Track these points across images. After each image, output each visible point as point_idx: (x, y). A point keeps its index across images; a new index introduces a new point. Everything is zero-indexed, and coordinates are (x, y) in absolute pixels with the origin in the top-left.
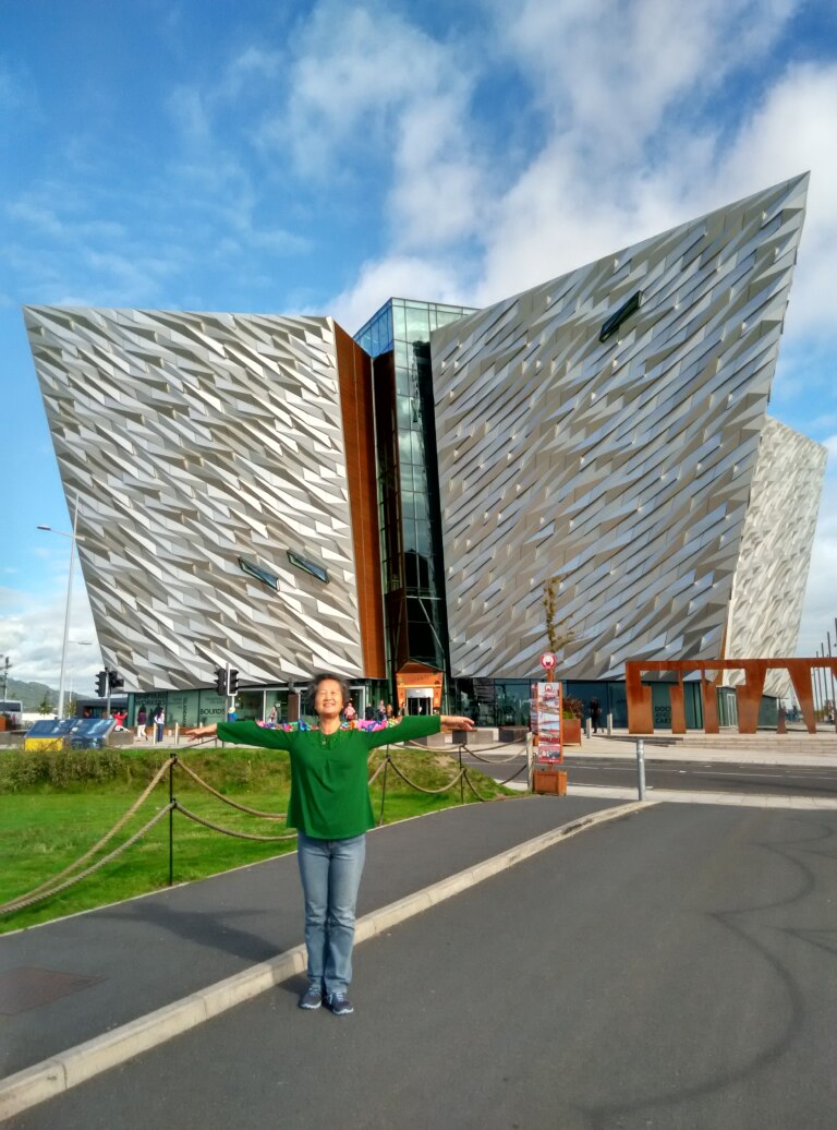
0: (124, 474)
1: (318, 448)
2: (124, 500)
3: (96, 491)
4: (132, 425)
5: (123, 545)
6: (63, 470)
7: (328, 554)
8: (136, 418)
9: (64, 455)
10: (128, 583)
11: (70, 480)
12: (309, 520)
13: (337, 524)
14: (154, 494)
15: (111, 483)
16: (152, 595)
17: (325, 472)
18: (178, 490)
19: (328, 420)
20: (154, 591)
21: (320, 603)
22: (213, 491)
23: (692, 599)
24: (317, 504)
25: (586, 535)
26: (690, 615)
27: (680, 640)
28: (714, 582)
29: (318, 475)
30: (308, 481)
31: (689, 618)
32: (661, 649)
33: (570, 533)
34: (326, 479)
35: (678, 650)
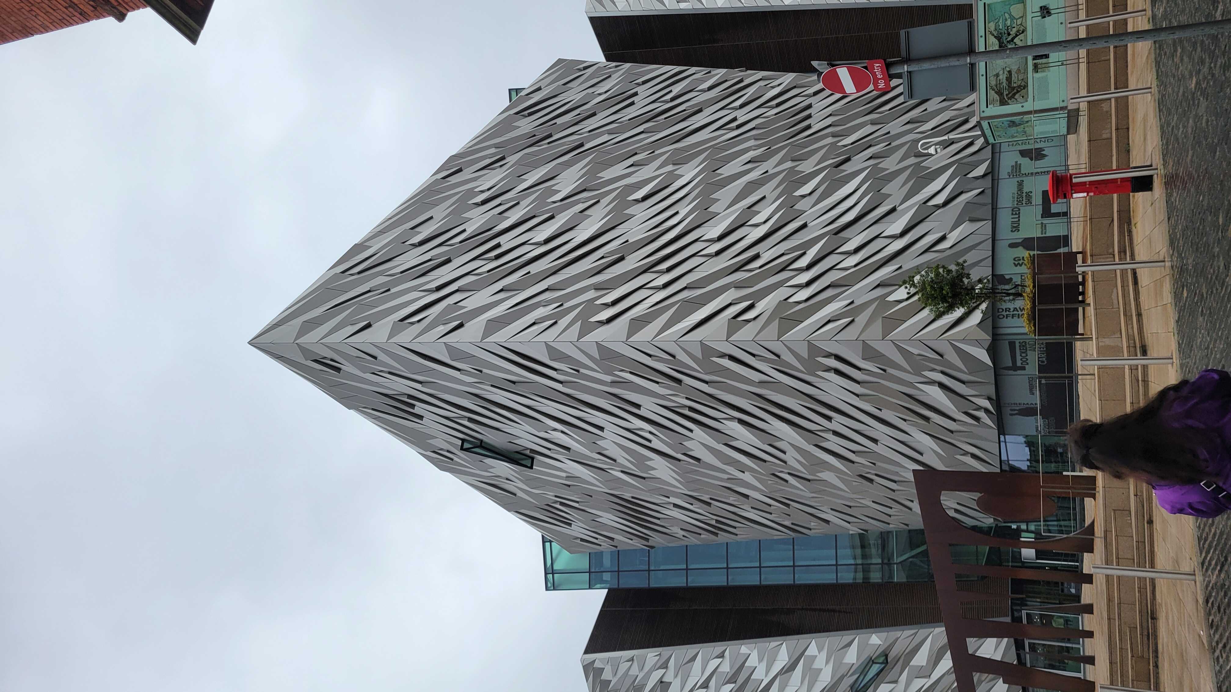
1: (726, 668)
7: (852, 657)
12: (812, 675)
13: (812, 650)
17: (753, 661)
19: (693, 659)
21: (913, 663)
23: (859, 369)
24: (791, 668)
25: (784, 453)
26: (884, 370)
27: (926, 373)
28: (829, 355)
29: (756, 667)
30: (766, 676)
31: (890, 371)
32: (942, 386)
33: (785, 462)
34: (760, 660)
35: (941, 375)
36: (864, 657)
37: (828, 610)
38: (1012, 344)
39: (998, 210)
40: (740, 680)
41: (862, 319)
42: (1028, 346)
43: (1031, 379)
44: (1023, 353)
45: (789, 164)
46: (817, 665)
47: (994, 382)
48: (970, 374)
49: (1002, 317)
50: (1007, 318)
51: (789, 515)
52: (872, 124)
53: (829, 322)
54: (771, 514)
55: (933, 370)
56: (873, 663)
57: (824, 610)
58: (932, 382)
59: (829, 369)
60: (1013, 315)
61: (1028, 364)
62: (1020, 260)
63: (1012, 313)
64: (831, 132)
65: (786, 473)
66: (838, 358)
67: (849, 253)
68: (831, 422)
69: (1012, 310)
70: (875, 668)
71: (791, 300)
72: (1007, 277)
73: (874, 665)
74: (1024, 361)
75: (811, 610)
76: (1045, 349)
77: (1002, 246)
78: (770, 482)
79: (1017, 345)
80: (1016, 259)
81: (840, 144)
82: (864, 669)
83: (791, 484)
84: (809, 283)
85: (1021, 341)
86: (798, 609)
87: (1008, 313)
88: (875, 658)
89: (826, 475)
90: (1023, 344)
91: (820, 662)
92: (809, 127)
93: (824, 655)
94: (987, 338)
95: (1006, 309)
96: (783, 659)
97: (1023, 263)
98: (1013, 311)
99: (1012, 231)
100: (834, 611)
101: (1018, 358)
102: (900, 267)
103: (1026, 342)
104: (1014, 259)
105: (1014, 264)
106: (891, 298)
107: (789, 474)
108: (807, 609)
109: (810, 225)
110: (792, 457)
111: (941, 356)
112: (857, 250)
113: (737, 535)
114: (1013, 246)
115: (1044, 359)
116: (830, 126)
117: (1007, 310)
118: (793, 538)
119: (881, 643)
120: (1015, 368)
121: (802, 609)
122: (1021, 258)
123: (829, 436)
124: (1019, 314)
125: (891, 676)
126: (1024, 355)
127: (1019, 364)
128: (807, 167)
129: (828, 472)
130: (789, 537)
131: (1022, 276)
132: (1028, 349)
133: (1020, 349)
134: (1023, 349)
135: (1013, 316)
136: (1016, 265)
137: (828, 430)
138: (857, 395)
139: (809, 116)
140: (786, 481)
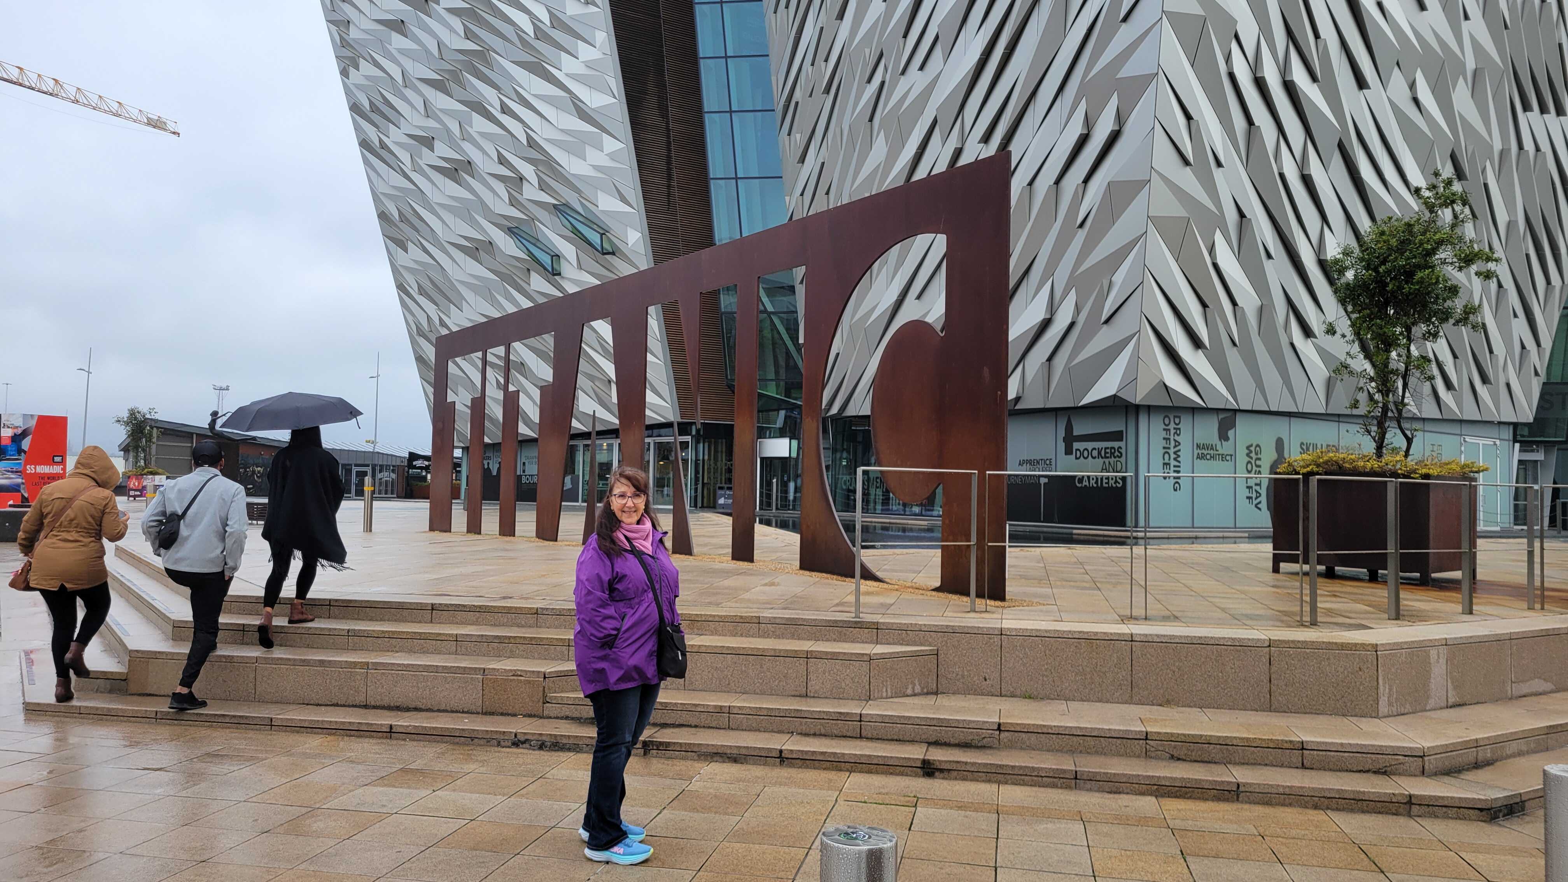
0: (401, 118)
2: (404, 156)
3: (383, 153)
4: (397, 41)
5: (417, 231)
6: (357, 128)
7: (607, 204)
8: (398, 26)
9: (355, 108)
10: (427, 285)
11: (364, 144)
12: (577, 146)
13: (611, 145)
14: (428, 142)
15: (395, 137)
16: (451, 302)
18: (448, 130)
20: (449, 293)
22: (479, 124)
23: (1086, 181)
24: (583, 114)
25: (921, 68)
26: (1081, 225)
27: (1072, 297)
28: (1121, 120)
29: (578, 59)
30: (567, 75)
31: (1081, 235)
32: (1046, 324)
33: (903, 73)
34: (588, 65)
35: (1068, 321)
36: (609, 222)
37: (669, 169)
38: (1118, 436)
39: (1337, 424)
40: (557, 35)
41: (1187, 179)
42: (1112, 460)
43: (1048, 462)
44: (1099, 453)
45: (1471, 64)
46: (591, 153)
47: (1048, 406)
48: (1068, 370)
49: (1167, 421)
50: (1164, 429)
51: (811, 96)
52: (1509, 222)
53: (1188, 117)
54: (813, 65)
55: (1078, 309)
56: (602, 235)
57: (669, 163)
58: (1052, 307)
59: (1089, 124)
60: (1169, 439)
61: (1076, 458)
62: (1256, 454)
63: (1172, 438)
64: (1509, 149)
65: (884, 76)
66: (1114, 138)
67: (1302, 165)
68: (979, 142)
69: (1177, 438)
70: (595, 238)
71: (1234, 46)
72: (1231, 433)
73: (599, 235)
74: (1082, 454)
75: (669, 143)
76: (1104, 485)
77: (1280, 427)
78: (867, 51)
79: (1116, 444)
80: (1258, 448)
81: (1488, 164)
82: (591, 222)
83: (866, 87)
84: (1260, 84)
85: (1123, 451)
86: (667, 123)
87: (1173, 431)
88: (608, 238)
89: (880, 148)
90: (1117, 453)
91: (595, 157)
92: (1526, 107)
93: (606, 162)
94: (1139, 396)
95: (1179, 429)
96: (594, 100)
97: (1251, 458)
98: (1174, 440)
99: (1302, 444)
100: (669, 178)
101: (1090, 445)
102: (1269, 256)
103: (1120, 457)
104: (1258, 446)
105: (1251, 446)
106: (1219, 238)
107: (883, 84)
108: (668, 137)
109: (1361, 95)
110: (915, 80)
111: (1107, 322)
112: (1307, 181)
113: (775, 12)
114: (1279, 445)
115: (1084, 483)
116: (1521, 147)
117: (1178, 432)
118: (774, 110)
119: (629, 246)
120: (1070, 439)
121: (668, 130)
122: (1259, 456)
123: (953, 143)
124: (1169, 448)
125: (587, 260)
126: (1095, 453)
127: (1076, 445)
128: (1461, 96)
129: (886, 150)
130: (776, 104)
131: (1231, 455)
132: (1107, 461)
133: (1106, 448)
134: (1106, 453)
135: (1167, 439)
136: (1248, 448)
137: (963, 139)
138: (1031, 184)
139: (1543, 110)
140: (869, 81)
